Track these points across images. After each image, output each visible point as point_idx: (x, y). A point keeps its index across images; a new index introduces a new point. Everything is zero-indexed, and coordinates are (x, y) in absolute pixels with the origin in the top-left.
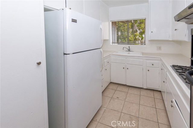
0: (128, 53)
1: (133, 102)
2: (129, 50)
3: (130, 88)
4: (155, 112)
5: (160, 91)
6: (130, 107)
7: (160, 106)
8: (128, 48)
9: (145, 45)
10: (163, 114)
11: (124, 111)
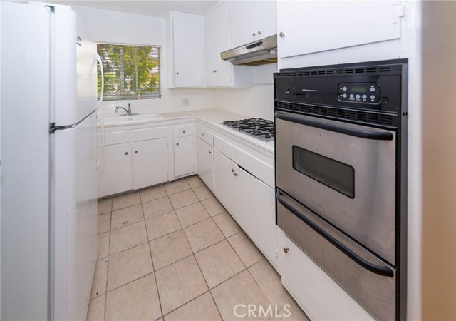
0: (131, 119)
1: (160, 213)
2: (129, 112)
3: (142, 194)
4: (202, 208)
5: (196, 175)
6: (160, 225)
7: (203, 195)
8: (127, 108)
9: (160, 98)
10: (212, 203)
11: (152, 236)
